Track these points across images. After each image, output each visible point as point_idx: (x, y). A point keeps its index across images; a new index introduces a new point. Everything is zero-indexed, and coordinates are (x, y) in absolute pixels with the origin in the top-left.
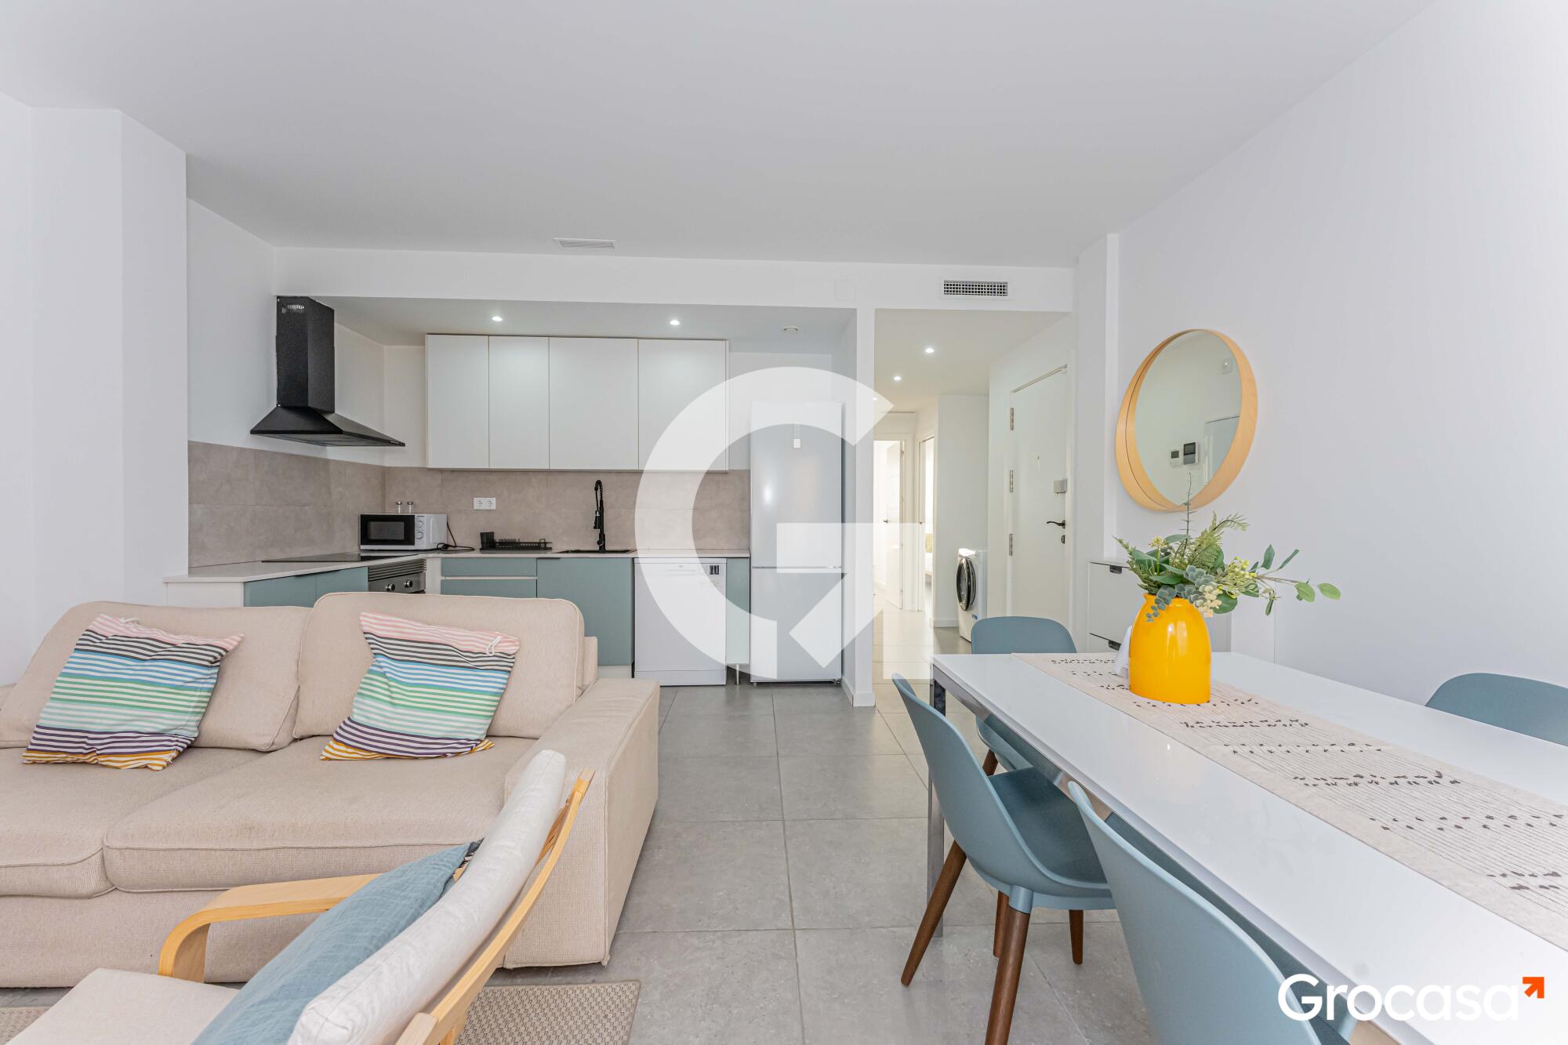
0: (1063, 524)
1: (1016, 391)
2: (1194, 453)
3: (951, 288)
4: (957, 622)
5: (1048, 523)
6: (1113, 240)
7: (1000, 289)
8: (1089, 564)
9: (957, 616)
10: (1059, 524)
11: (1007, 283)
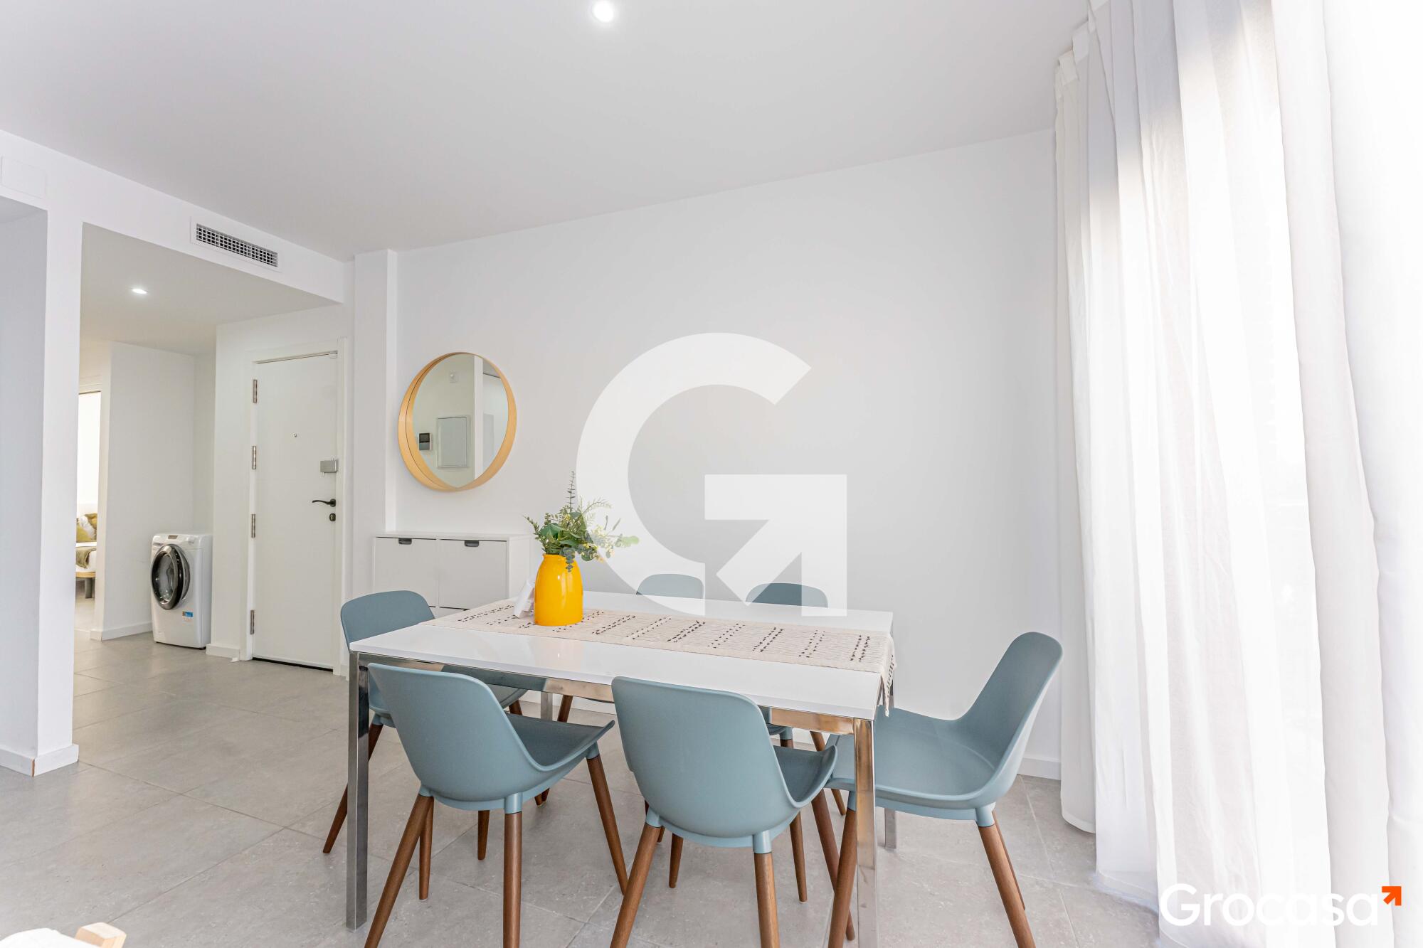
0: (333, 503)
1: (260, 363)
2: (429, 441)
3: (206, 236)
4: (151, 625)
5: (313, 502)
6: (392, 256)
7: (267, 257)
8: (375, 539)
9: (150, 616)
10: (327, 503)
11: (276, 254)
